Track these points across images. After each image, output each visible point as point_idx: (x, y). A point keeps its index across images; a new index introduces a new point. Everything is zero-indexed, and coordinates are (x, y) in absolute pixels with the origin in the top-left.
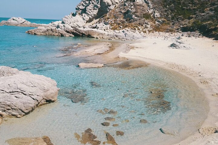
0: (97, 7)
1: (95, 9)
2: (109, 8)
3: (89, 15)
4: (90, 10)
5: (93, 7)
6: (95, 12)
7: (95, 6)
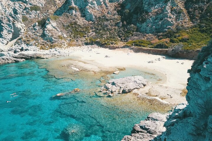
0: (11, 32)
1: (10, 34)
2: (21, 31)
3: (6, 39)
4: (6, 35)
5: (7, 32)
6: (11, 36)
7: (9, 31)
